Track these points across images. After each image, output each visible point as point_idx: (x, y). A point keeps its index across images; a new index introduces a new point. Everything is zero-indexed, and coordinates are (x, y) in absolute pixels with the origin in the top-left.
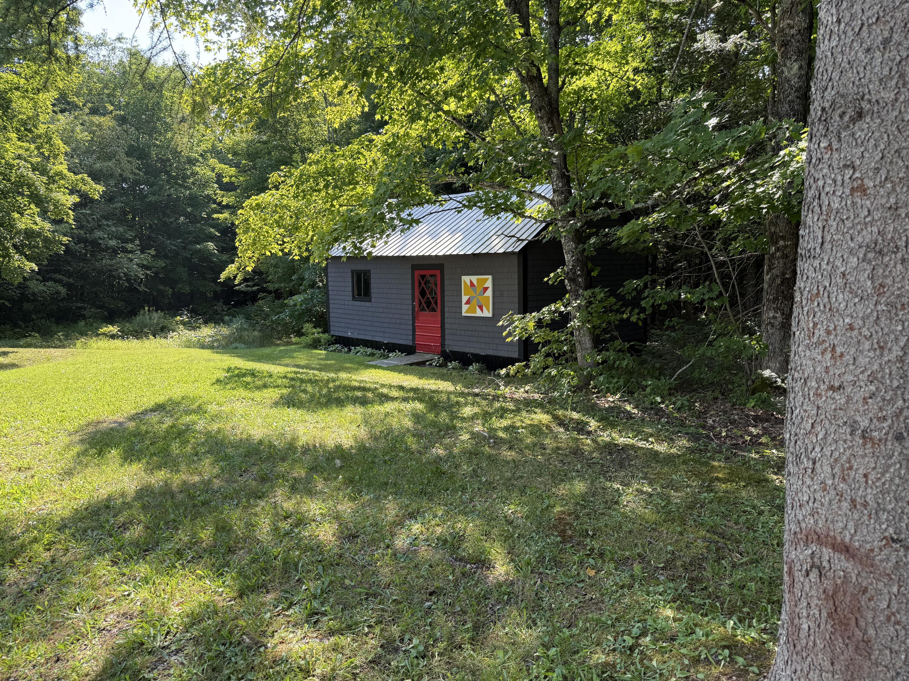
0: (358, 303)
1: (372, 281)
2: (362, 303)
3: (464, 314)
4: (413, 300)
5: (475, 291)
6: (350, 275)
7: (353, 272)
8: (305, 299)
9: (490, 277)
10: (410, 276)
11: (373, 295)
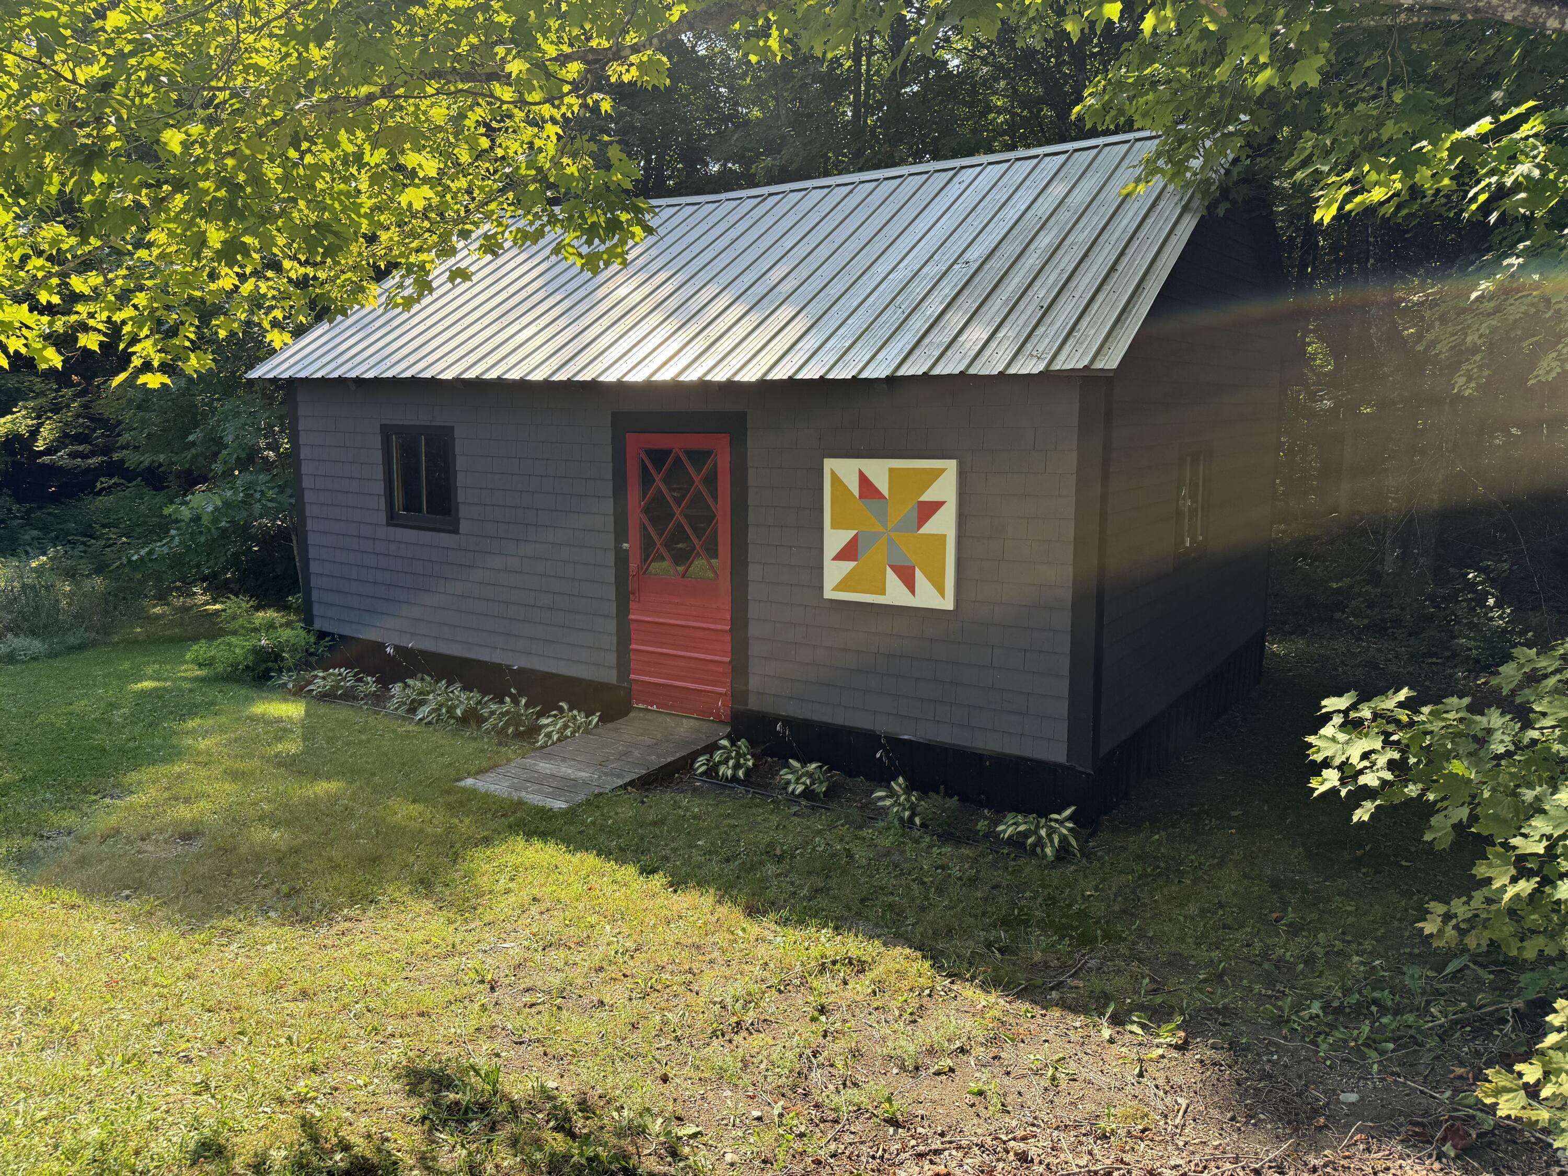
0: (411, 535)
1: (461, 463)
2: (425, 536)
3: (829, 594)
4: (621, 533)
5: (882, 517)
6: (377, 441)
7: (386, 432)
8: (227, 504)
9: (951, 465)
10: (607, 453)
11: (463, 512)
